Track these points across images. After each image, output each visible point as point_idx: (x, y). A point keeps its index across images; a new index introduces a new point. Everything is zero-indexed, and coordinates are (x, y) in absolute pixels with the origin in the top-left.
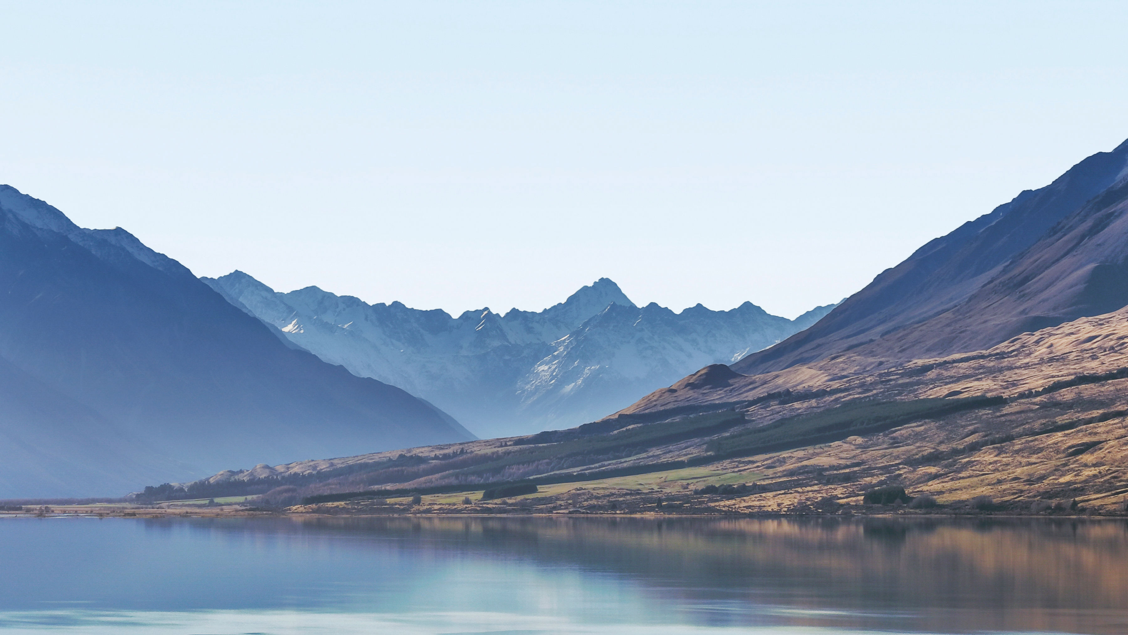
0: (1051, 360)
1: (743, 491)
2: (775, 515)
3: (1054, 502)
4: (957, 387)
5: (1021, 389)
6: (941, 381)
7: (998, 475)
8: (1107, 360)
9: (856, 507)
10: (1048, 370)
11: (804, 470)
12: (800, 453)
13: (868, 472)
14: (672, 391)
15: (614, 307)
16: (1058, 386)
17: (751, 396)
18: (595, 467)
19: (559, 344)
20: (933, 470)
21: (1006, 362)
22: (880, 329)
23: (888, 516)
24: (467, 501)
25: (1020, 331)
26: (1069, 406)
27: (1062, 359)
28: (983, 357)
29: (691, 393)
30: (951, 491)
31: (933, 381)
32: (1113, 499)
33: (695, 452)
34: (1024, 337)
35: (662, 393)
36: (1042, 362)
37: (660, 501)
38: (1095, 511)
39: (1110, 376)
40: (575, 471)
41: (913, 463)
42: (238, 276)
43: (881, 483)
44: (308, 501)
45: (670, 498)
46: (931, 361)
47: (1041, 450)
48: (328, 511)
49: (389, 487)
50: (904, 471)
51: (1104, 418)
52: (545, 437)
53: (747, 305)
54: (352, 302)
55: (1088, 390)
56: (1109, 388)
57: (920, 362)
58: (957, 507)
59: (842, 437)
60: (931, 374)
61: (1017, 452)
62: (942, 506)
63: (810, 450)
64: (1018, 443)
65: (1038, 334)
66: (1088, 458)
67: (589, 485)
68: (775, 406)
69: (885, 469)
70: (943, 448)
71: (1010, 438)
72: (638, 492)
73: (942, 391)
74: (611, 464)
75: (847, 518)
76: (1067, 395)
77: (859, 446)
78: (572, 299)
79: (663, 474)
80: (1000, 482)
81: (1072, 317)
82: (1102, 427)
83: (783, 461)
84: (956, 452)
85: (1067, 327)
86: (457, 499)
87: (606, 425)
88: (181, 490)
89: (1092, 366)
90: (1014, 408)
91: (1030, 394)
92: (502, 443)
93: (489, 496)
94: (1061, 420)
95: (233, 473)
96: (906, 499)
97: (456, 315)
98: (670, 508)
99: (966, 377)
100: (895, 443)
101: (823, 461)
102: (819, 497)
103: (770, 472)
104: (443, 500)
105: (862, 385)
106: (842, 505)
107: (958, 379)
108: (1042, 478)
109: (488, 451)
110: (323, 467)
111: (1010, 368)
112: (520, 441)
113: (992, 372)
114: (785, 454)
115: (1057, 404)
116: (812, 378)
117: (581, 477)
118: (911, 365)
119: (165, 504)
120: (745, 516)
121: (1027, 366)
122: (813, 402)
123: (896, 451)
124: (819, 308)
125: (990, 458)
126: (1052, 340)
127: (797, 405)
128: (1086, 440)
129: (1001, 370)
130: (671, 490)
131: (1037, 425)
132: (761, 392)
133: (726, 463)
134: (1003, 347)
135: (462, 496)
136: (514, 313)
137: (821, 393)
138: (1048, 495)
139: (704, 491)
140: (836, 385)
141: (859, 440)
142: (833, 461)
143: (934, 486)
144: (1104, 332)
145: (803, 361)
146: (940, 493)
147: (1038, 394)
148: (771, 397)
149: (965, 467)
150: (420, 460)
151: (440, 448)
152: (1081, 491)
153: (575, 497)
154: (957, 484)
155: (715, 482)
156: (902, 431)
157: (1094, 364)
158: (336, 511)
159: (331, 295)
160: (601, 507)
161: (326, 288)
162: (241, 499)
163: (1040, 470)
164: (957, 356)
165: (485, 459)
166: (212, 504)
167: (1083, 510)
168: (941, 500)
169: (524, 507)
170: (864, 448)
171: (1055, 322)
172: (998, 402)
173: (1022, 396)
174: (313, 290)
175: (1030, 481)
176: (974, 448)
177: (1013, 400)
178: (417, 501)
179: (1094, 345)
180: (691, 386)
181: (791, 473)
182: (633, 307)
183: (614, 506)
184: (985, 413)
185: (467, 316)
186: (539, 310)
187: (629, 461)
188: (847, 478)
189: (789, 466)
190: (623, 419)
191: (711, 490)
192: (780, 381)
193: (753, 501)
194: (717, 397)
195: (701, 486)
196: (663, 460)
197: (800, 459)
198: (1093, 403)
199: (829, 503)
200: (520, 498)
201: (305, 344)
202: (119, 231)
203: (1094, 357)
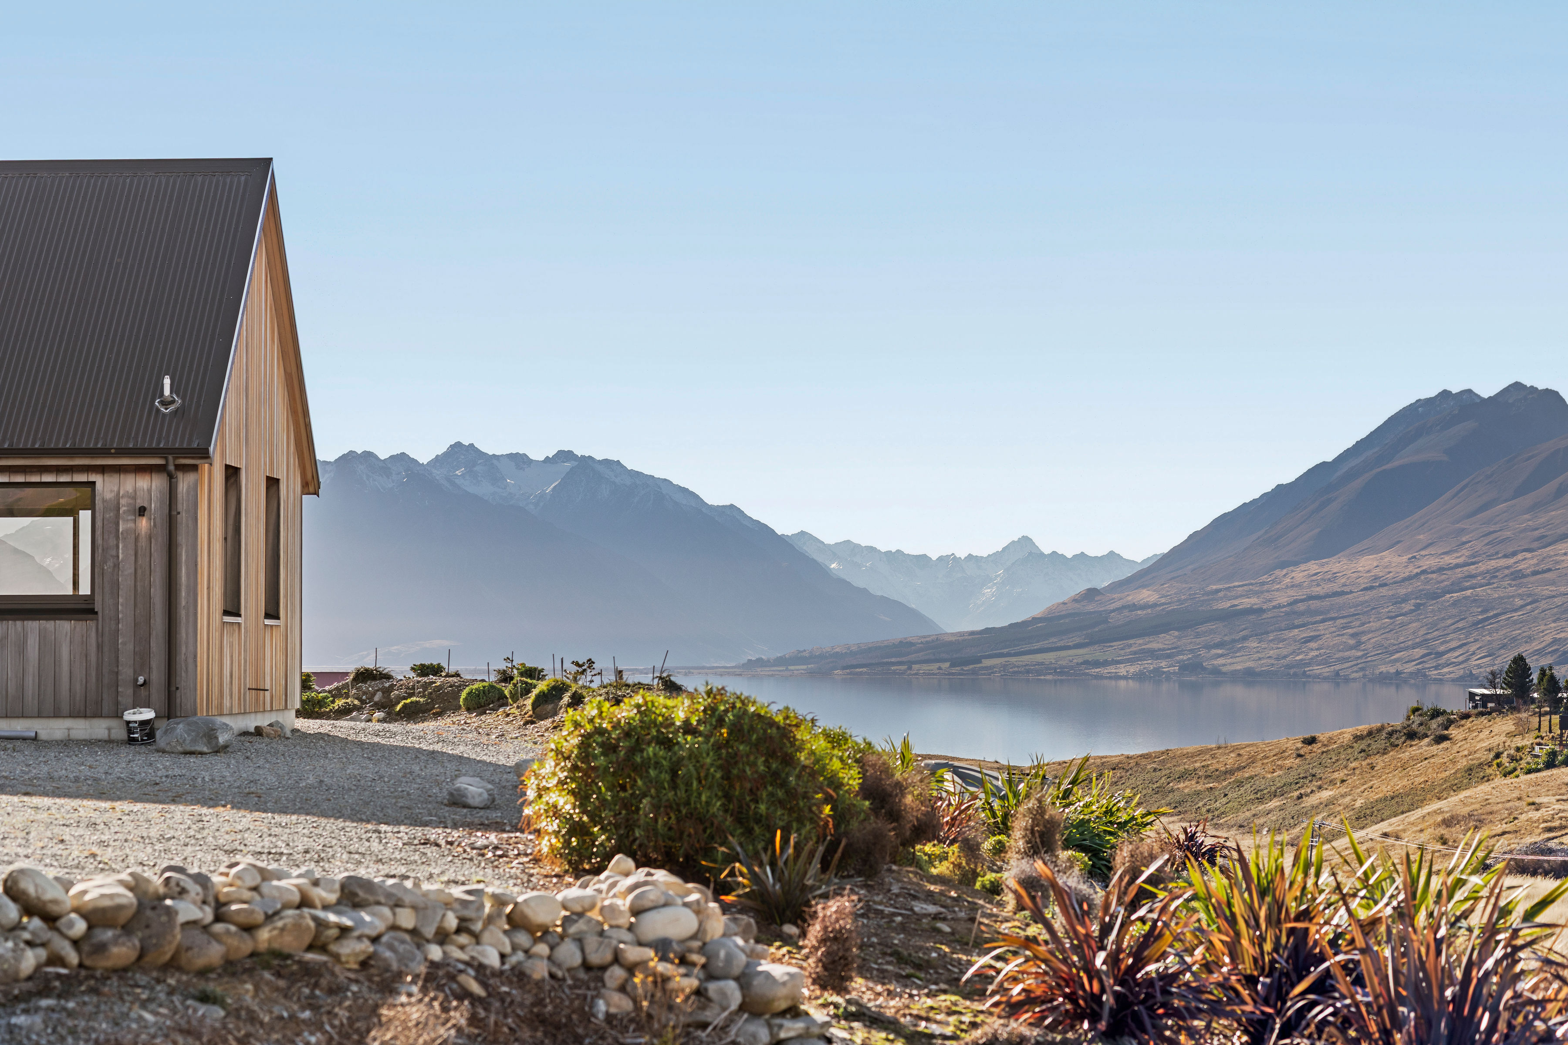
0: (1293, 586)
1: (1106, 663)
2: (1125, 678)
3: (1292, 671)
4: (1236, 602)
5: (1274, 603)
6: (1227, 598)
7: (1259, 655)
8: (1326, 587)
9: (1174, 673)
10: (1291, 592)
11: (1143, 651)
12: (1140, 641)
13: (1181, 653)
14: (1064, 603)
15: (1030, 554)
16: (1296, 602)
17: (1112, 606)
18: (1017, 649)
19: (997, 576)
20: (1220, 651)
21: (1266, 587)
22: (1190, 567)
23: (1193, 679)
24: (940, 668)
25: (1275, 569)
26: (1301, 614)
27: (1299, 586)
28: (1252, 584)
29: (1076, 605)
30: (1231, 664)
31: (1221, 598)
32: (1327, 670)
33: (1077, 640)
34: (1279, 573)
35: (1059, 604)
36: (1287, 587)
37: (1055, 669)
38: (1317, 676)
39: (1327, 596)
40: (1005, 651)
41: (1208, 647)
42: (803, 533)
43: (1189, 659)
44: (844, 668)
45: (1062, 667)
46: (1221, 587)
47: (1285, 640)
48: (857, 674)
49: (893, 660)
50: (1202, 652)
51: (1323, 621)
52: (987, 630)
53: (1112, 553)
54: (872, 549)
55: (1314, 604)
56: (1326, 603)
57: (1214, 587)
58: (1234, 673)
59: (1166, 631)
60: (1221, 594)
61: (1271, 641)
62: (1225, 673)
63: (1147, 639)
64: (1271, 636)
65: (1285, 571)
66: (1313, 645)
67: (1013, 659)
68: (1126, 613)
69: (1191, 651)
70: (1226, 638)
71: (1267, 633)
72: (1042, 664)
73: (1227, 605)
74: (1027, 647)
75: (1168, 679)
76: (1301, 607)
77: (1176, 637)
78: (1004, 549)
79: (1059, 653)
80: (1260, 659)
81: (1307, 560)
82: (1321, 627)
83: (1130, 646)
84: (1234, 641)
85: (1303, 567)
86: (934, 667)
87: (1024, 624)
88: (768, 661)
89: (1317, 590)
90: (1270, 614)
91: (1280, 606)
92: (961, 634)
93: (952, 665)
94: (1296, 622)
95: (800, 652)
96: (1204, 669)
97: (934, 559)
98: (1062, 673)
99: (1241, 596)
100: (1198, 636)
101: (1154, 646)
102: (1152, 667)
103: (1122, 652)
104: (925, 667)
105: (1179, 601)
106: (1164, 672)
107: (1236, 598)
108: (1285, 657)
109: (953, 639)
110: (854, 648)
111: (1268, 591)
112: (972, 633)
113: (1257, 594)
114: (1131, 641)
115: (1294, 613)
116: (1149, 596)
117: (1009, 655)
118: (1209, 589)
119: (759, 670)
120: (1106, 678)
121: (1278, 590)
122: (1149, 611)
123: (1198, 640)
124: (1155, 555)
125: (1255, 645)
126: (1293, 574)
127: (1139, 612)
128: (1312, 634)
129: (1262, 592)
130: (1063, 663)
131: (1283, 625)
132: (1118, 604)
133: (1096, 647)
134: (1264, 578)
135: (937, 665)
136: (970, 557)
137: (1155, 605)
138: (1289, 667)
139: (1082, 663)
140: (1163, 600)
141: (1176, 633)
142: (1161, 646)
143: (1220, 661)
144: (1325, 570)
145: (1144, 586)
146: (1224, 665)
147: (1284, 606)
148: (1124, 607)
149: (1239, 650)
150: (912, 644)
151: (924, 637)
152: (1309, 664)
153: (1004, 666)
154: (1234, 660)
155: (1089, 658)
156: (1202, 628)
157: (1318, 589)
158: (861, 673)
159: (859, 546)
160: (1020, 672)
161: (856, 541)
162: (805, 667)
163: (1285, 652)
164: (1237, 584)
165: (951, 643)
166: (787, 670)
167: (1309, 676)
168: (1224, 669)
169: (974, 672)
170: (1179, 638)
171: (1296, 564)
172: (1260, 611)
173: (1274, 607)
174: (848, 542)
175: (1277, 659)
176: (1245, 638)
177: (1269, 610)
178: (910, 668)
179: (1319, 577)
180: (1075, 600)
181: (1135, 653)
182: (1042, 554)
183: (1028, 672)
184: (1252, 617)
185: (940, 558)
186: (985, 555)
187: (1037, 646)
188: (1169, 656)
189: (1133, 649)
190: (1035, 620)
191: (1086, 662)
192: (1130, 598)
193: (1112, 669)
194: (1091, 607)
195: (1080, 660)
196: (1058, 645)
197: (1140, 645)
198: (1317, 612)
199: (1157, 671)
200: (971, 667)
201: (842, 575)
202: (732, 506)
203: (1318, 585)
